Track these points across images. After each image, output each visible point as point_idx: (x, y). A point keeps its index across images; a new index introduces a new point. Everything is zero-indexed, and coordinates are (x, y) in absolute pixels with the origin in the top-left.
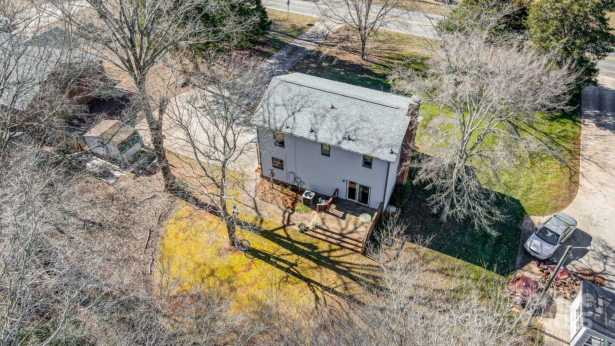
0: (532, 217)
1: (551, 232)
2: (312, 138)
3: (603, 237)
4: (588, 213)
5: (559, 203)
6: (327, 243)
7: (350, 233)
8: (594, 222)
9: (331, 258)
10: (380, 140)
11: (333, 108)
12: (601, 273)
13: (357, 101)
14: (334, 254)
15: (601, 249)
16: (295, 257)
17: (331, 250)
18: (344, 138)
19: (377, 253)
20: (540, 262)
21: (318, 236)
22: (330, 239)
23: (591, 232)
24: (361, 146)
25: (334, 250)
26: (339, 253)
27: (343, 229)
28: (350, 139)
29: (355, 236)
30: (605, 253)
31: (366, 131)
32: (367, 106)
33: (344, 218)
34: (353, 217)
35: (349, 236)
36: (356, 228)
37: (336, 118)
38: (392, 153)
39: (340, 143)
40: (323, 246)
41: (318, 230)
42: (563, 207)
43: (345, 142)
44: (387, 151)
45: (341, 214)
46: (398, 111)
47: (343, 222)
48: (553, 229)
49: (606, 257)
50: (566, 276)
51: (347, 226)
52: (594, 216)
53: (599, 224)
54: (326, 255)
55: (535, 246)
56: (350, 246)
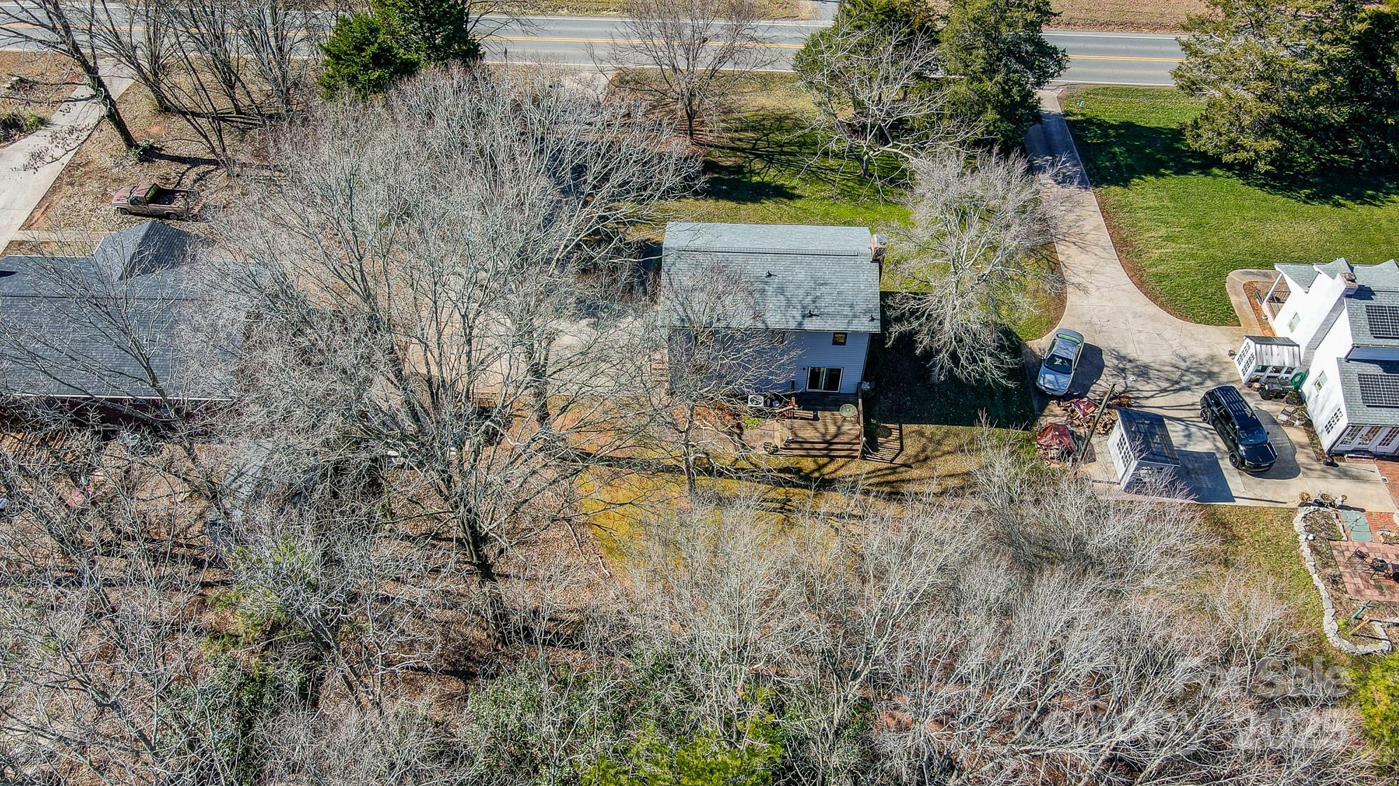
0: (1029, 343)
1: (1060, 357)
2: (760, 325)
3: (1113, 346)
4: (1087, 318)
5: (1053, 314)
6: (810, 459)
7: (836, 436)
8: (1097, 328)
9: (827, 477)
10: (852, 306)
11: (770, 275)
12: (1124, 392)
13: (799, 257)
14: (826, 470)
15: (1116, 362)
16: (781, 490)
17: (820, 468)
18: (804, 316)
19: (877, 450)
20: (1060, 399)
21: (796, 452)
22: (813, 452)
23: (1099, 342)
24: (830, 322)
25: (825, 465)
26: (831, 467)
27: (824, 435)
28: (811, 315)
29: (844, 438)
30: (1121, 366)
31: (828, 299)
32: (816, 262)
33: (816, 418)
34: (827, 413)
35: (836, 440)
36: (839, 428)
37: (781, 290)
38: (873, 319)
39: (800, 324)
40: (808, 465)
41: (793, 446)
42: (1058, 318)
43: (807, 320)
44: (865, 320)
45: (810, 414)
46: (859, 259)
47: (819, 424)
48: (1063, 354)
49: (1123, 370)
50: (1092, 409)
51: (826, 429)
52: (1095, 319)
53: (1104, 329)
54: (816, 474)
55: (1050, 382)
56: (843, 453)
